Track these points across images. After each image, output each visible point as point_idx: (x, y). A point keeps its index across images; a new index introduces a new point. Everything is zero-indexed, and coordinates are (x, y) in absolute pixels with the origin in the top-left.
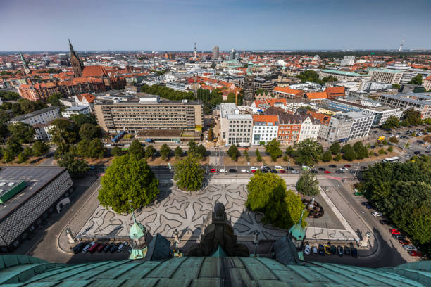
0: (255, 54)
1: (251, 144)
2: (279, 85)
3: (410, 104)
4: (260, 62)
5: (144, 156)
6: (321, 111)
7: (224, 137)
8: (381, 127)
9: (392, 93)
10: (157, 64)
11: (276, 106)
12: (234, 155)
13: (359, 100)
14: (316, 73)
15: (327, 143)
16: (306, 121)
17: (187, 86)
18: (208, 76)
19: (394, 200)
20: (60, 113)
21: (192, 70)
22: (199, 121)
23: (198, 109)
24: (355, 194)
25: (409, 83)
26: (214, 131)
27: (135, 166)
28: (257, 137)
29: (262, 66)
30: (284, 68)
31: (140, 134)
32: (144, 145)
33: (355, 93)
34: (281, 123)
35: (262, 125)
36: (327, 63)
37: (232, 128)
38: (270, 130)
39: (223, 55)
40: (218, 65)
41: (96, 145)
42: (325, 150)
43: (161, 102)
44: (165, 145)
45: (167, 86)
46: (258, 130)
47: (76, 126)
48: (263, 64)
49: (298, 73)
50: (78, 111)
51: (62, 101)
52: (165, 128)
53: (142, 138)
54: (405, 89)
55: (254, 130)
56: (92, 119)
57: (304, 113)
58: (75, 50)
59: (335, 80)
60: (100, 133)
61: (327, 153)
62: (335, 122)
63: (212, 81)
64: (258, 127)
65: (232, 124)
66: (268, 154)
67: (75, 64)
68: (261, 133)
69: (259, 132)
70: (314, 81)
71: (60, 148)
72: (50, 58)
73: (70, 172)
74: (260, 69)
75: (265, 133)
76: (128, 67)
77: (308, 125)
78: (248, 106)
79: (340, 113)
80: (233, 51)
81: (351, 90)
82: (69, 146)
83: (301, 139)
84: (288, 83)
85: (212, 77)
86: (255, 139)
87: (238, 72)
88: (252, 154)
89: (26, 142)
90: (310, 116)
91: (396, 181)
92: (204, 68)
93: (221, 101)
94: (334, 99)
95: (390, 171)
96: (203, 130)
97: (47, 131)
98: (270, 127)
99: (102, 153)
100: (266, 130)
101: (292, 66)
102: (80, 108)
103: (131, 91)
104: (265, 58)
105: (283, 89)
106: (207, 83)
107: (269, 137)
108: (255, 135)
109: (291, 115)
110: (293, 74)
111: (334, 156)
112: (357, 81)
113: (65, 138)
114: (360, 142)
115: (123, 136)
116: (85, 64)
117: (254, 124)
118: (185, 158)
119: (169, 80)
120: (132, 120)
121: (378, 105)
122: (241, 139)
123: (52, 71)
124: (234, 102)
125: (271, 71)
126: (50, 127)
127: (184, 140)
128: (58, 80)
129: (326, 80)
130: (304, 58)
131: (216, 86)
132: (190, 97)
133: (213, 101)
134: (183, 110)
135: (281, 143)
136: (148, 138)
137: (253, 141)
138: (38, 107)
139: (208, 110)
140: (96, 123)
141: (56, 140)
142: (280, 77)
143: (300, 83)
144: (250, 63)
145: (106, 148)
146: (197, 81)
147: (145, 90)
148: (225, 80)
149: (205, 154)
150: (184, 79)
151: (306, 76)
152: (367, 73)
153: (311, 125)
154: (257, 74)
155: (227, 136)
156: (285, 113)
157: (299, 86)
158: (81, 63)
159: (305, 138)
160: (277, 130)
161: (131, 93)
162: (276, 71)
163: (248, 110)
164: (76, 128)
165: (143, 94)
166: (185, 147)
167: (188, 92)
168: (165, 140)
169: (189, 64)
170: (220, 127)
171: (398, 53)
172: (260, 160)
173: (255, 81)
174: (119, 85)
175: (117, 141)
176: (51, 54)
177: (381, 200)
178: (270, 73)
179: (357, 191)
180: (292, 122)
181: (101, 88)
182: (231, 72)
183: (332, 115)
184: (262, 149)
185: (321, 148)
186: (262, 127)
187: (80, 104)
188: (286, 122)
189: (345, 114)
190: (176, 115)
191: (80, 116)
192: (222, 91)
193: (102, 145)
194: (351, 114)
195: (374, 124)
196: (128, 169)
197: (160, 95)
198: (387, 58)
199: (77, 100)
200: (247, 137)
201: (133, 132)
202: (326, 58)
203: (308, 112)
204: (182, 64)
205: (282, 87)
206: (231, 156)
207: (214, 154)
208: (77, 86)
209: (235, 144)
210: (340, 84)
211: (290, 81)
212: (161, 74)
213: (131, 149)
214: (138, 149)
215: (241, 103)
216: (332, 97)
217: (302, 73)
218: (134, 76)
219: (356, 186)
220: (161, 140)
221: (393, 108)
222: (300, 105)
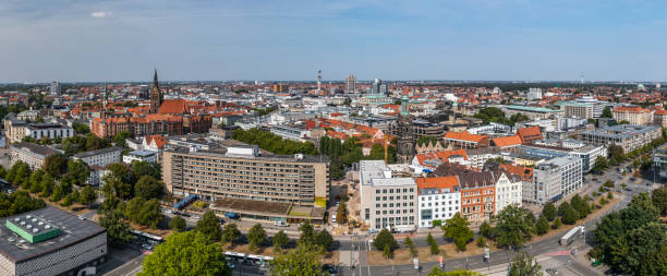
0: (409, 85)
1: (416, 227)
2: (451, 129)
3: (610, 139)
4: (419, 96)
5: (218, 239)
6: (518, 162)
7: (367, 216)
8: (592, 172)
9: (590, 130)
10: (260, 99)
11: (450, 161)
12: (387, 247)
13: (560, 142)
14: (500, 110)
15: (537, 207)
16: (501, 179)
17: (303, 133)
18: (338, 118)
19: (636, 254)
20: (121, 156)
21: (314, 108)
22: (321, 190)
23: (321, 170)
24: (593, 264)
25: (602, 116)
26: (349, 208)
27: (201, 252)
28: (426, 215)
29: (423, 103)
30: (455, 104)
31: (219, 203)
32: (223, 222)
33: (553, 133)
34: (463, 187)
35: (433, 193)
36: (511, 97)
37: (381, 202)
38: (447, 200)
39: (363, 87)
40: (354, 101)
41: (152, 208)
42: (537, 217)
43: (260, 155)
44: (258, 227)
45: (272, 131)
46: (427, 202)
47: (134, 176)
48: (424, 100)
49: (477, 111)
50: (142, 157)
51: (128, 141)
52: (262, 198)
53: (222, 209)
54: (601, 123)
55: (420, 202)
56: (155, 171)
57: (495, 167)
58: (159, 80)
59: (526, 118)
60: (160, 192)
61: (541, 221)
62: (540, 175)
63: (345, 125)
64: (427, 197)
65: (382, 195)
66: (449, 240)
67: (154, 98)
68: (433, 207)
69: (430, 204)
70: (500, 121)
71: (108, 201)
72: (130, 89)
73: (109, 236)
74: (420, 107)
75: (440, 207)
76: (218, 103)
77: (504, 185)
78: (405, 165)
79: (542, 161)
80: (377, 81)
81: (547, 130)
82: (118, 201)
83: (500, 207)
84: (465, 125)
85: (345, 118)
86: (424, 217)
87: (385, 111)
88: (420, 243)
89: (78, 184)
90: (505, 172)
91: (628, 231)
92: (332, 105)
93: (360, 157)
94: (530, 144)
95: (619, 221)
96: (329, 205)
97: (101, 175)
98: (447, 196)
99: (157, 222)
100: (440, 200)
101: (466, 101)
102: (144, 154)
103: (216, 135)
104: (427, 91)
105: (460, 135)
106: (337, 129)
107: (447, 212)
108: (423, 212)
109: (477, 174)
110: (469, 113)
111: (551, 223)
112: (552, 118)
113: (117, 190)
114: (577, 195)
115: (191, 202)
116: (165, 97)
117: (419, 193)
118: (293, 251)
119: (275, 123)
120: (210, 181)
121: (581, 145)
122: (398, 219)
123: (129, 104)
124: (383, 158)
125: (437, 109)
126: (106, 172)
127: (292, 221)
128: (131, 115)
129: (515, 119)
130: (481, 90)
131: (352, 133)
132: (308, 150)
133: (346, 156)
134: (296, 171)
135: (470, 220)
136: (231, 210)
137: (419, 221)
138: (102, 145)
139: (336, 173)
140: (159, 177)
141: (107, 189)
142: (451, 118)
143: (481, 125)
144: (405, 98)
145: (163, 216)
146: (320, 126)
147: (237, 136)
148: (366, 124)
149: (331, 246)
150: (299, 122)
151: (487, 115)
152: (559, 107)
153: (509, 184)
154: (417, 114)
155: (373, 216)
156: (467, 171)
157: (480, 129)
158: (161, 96)
159: (506, 205)
160: (459, 199)
161: (216, 138)
162: (445, 109)
163: (407, 171)
164: (134, 180)
165: (233, 141)
166: (294, 233)
167: (304, 141)
168: (258, 217)
169: (309, 99)
170: (359, 201)
171: (582, 85)
172: (435, 251)
173: (415, 124)
174: (202, 126)
175: (181, 208)
176: (133, 84)
177: (624, 260)
178: (437, 112)
179: (594, 260)
180: (481, 184)
181: (177, 129)
182: (375, 111)
183: (533, 166)
184: (438, 233)
185: (531, 216)
186: (433, 197)
187: (147, 148)
188: (472, 185)
189: (549, 162)
190: (283, 178)
191: (143, 163)
192: (362, 142)
193: (159, 210)
194: (556, 161)
195: (584, 169)
196: (189, 255)
197: (260, 145)
198: (574, 90)
199: (144, 142)
200: (408, 215)
201: (209, 198)
202: (509, 90)
203: (501, 166)
204: (298, 99)
205: (456, 133)
206: (381, 249)
207: (347, 246)
208: (149, 124)
209: (388, 228)
210: (533, 124)
211: (467, 122)
212: (264, 113)
213: (200, 225)
214: (211, 226)
215: (394, 160)
216: (529, 142)
217: (481, 111)
218: (224, 116)
219: (590, 255)
220: (252, 216)
221: (596, 146)
222: (487, 156)
